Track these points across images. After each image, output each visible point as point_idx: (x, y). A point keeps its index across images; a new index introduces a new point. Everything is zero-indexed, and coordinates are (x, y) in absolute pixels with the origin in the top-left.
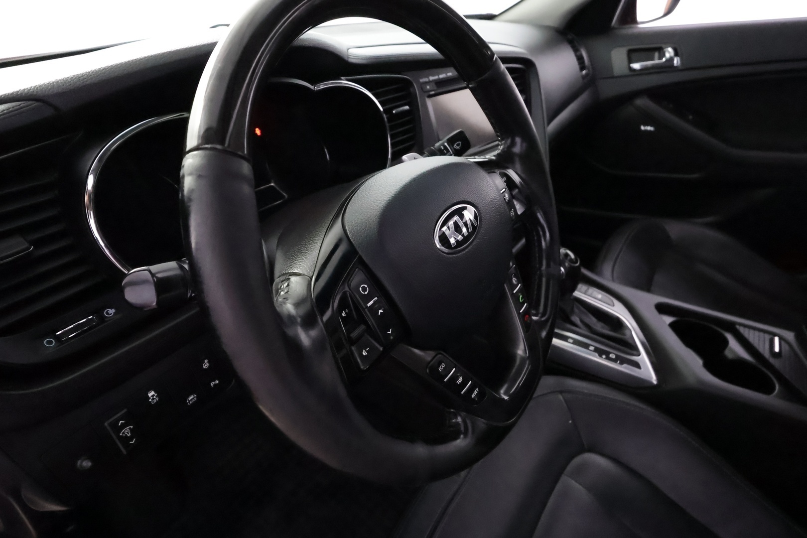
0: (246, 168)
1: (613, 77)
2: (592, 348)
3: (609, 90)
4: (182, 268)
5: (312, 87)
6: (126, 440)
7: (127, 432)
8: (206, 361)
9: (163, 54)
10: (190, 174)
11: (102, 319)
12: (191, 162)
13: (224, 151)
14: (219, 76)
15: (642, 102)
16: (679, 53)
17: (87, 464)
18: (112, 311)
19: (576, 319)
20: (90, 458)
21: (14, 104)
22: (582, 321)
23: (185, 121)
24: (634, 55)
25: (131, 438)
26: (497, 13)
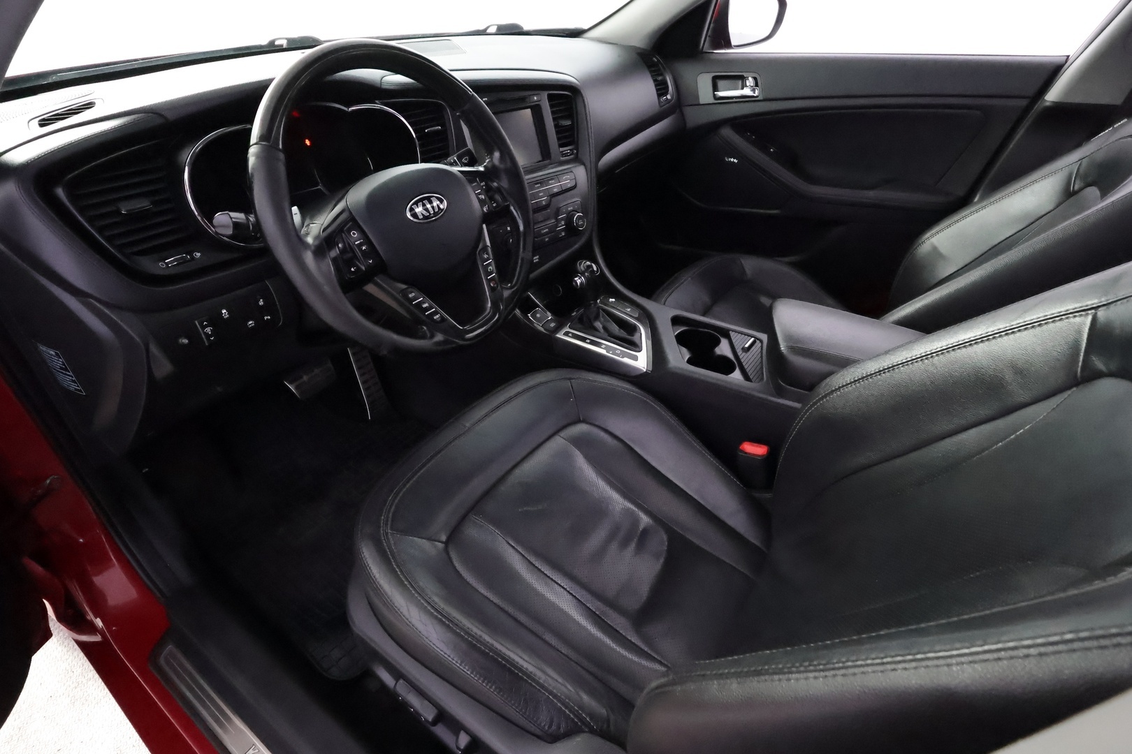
0: (282, 156)
1: (699, 105)
2: (603, 346)
3: (695, 118)
4: (247, 219)
5: (346, 109)
6: (208, 336)
7: (208, 330)
8: (261, 300)
9: (234, 86)
10: (253, 156)
11: (193, 258)
12: (253, 151)
13: (271, 146)
14: (272, 97)
15: (727, 132)
16: (759, 83)
17: (186, 341)
18: (199, 254)
19: (598, 325)
20: (186, 337)
21: (140, 115)
22: (604, 328)
23: (250, 130)
24: (721, 83)
25: (211, 336)
26: (586, 27)
